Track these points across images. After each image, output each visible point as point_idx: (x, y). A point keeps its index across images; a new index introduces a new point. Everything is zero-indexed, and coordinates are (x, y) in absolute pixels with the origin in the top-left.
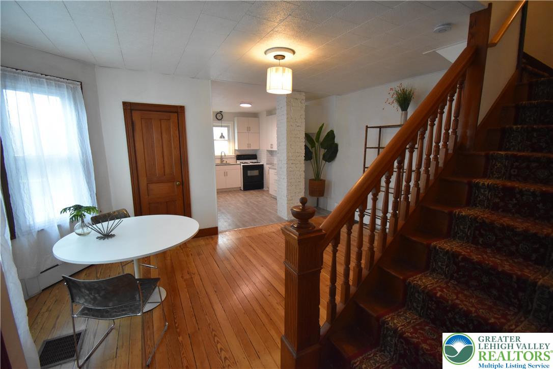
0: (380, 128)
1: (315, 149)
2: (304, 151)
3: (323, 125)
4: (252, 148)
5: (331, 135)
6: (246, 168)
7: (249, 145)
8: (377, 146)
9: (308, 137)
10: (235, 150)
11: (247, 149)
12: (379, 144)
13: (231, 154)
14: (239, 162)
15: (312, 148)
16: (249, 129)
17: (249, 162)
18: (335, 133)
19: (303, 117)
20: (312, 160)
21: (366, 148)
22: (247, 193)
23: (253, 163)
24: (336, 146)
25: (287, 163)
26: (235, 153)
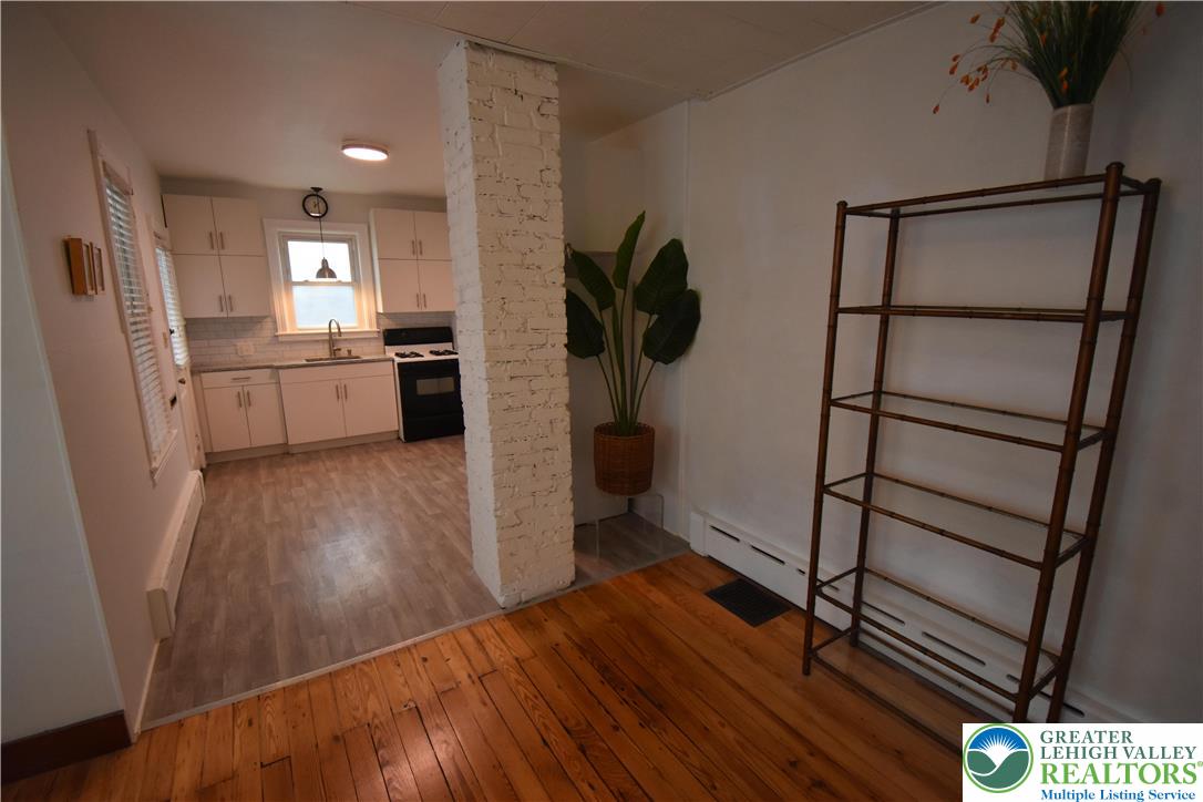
0: (896, 214)
1: (615, 311)
2: (561, 324)
3: (641, 218)
4: (433, 307)
5: (673, 259)
6: (409, 374)
7: (421, 299)
8: (878, 301)
9: (579, 265)
10: (378, 314)
11: (416, 310)
12: (888, 294)
13: (367, 328)
14: (391, 352)
15: (601, 309)
16: (417, 247)
17: (425, 353)
18: (686, 251)
19: (555, 177)
20: (601, 356)
21: (836, 310)
22: (415, 451)
23: (437, 353)
24: (693, 301)
25: (489, 378)
26: (378, 325)
